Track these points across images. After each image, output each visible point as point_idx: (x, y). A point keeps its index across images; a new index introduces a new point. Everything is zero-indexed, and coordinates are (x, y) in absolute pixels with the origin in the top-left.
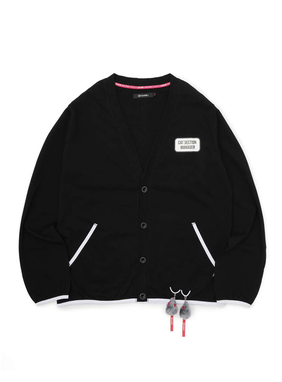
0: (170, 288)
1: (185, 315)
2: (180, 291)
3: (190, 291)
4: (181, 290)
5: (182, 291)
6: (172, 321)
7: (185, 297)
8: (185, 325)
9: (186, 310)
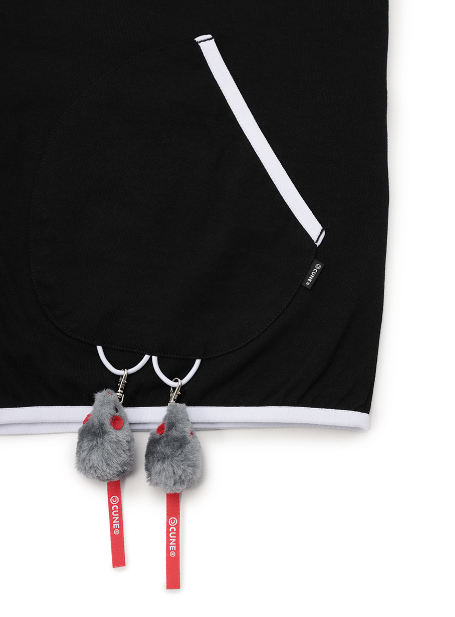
0: (100, 349)
1: (167, 462)
2: (150, 361)
3: (198, 362)
4: (151, 354)
5: (155, 359)
6: (116, 513)
7: (174, 389)
8: (177, 526)
9: (176, 439)
